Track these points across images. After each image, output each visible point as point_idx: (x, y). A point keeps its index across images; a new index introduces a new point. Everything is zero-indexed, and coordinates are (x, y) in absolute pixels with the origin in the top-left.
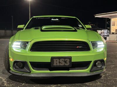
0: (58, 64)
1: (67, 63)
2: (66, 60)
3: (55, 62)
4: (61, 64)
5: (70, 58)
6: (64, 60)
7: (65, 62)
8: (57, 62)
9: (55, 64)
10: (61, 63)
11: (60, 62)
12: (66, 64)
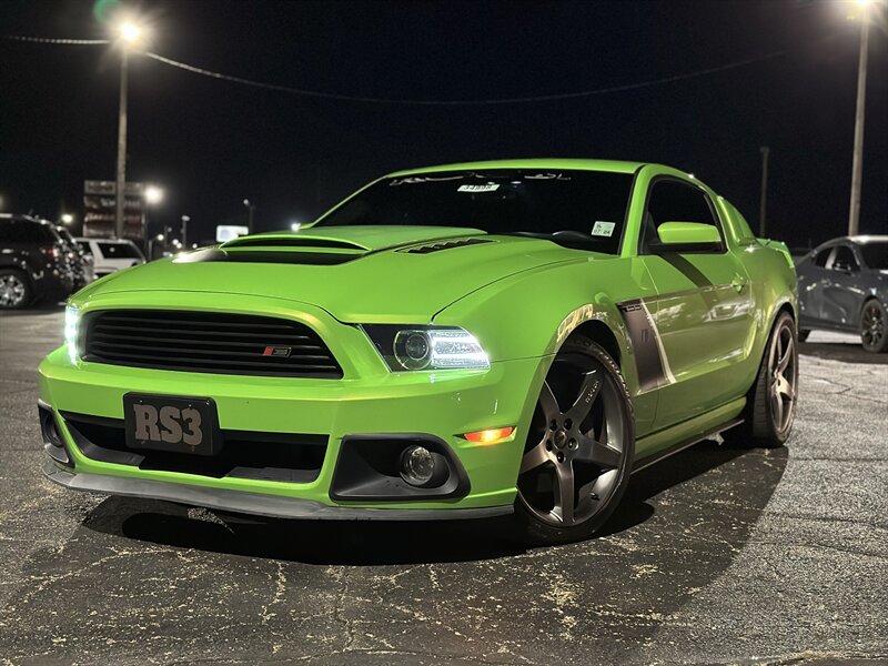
0: (155, 436)
1: (191, 433)
2: (187, 414)
3: (141, 423)
4: (166, 437)
5: (206, 407)
6: (176, 412)
7: (184, 425)
8: (148, 422)
9: (141, 435)
10: (165, 429)
11: (161, 427)
12: (188, 439)
